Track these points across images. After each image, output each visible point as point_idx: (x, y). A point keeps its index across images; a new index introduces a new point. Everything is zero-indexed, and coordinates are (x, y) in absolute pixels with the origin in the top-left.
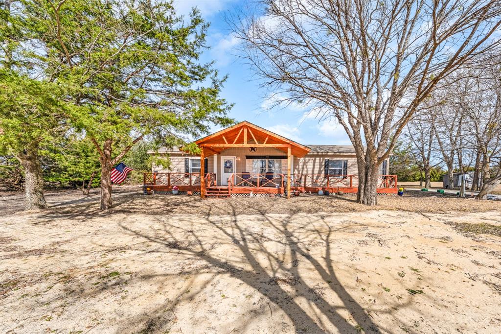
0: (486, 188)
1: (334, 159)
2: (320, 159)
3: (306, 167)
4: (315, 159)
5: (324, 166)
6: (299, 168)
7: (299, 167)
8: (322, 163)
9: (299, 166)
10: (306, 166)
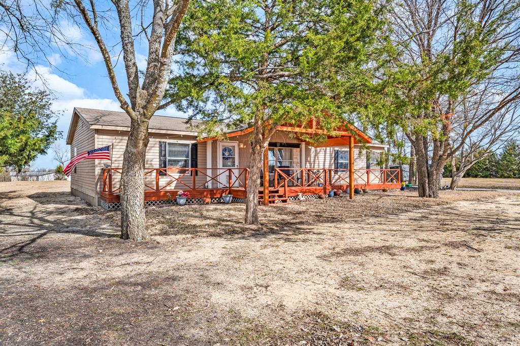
0: (455, 180)
1: (343, 150)
2: (330, 150)
3: (318, 159)
4: (326, 149)
5: (333, 159)
6: (310, 161)
7: (310, 159)
8: (332, 154)
9: (310, 157)
10: (318, 157)
